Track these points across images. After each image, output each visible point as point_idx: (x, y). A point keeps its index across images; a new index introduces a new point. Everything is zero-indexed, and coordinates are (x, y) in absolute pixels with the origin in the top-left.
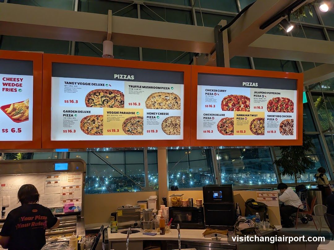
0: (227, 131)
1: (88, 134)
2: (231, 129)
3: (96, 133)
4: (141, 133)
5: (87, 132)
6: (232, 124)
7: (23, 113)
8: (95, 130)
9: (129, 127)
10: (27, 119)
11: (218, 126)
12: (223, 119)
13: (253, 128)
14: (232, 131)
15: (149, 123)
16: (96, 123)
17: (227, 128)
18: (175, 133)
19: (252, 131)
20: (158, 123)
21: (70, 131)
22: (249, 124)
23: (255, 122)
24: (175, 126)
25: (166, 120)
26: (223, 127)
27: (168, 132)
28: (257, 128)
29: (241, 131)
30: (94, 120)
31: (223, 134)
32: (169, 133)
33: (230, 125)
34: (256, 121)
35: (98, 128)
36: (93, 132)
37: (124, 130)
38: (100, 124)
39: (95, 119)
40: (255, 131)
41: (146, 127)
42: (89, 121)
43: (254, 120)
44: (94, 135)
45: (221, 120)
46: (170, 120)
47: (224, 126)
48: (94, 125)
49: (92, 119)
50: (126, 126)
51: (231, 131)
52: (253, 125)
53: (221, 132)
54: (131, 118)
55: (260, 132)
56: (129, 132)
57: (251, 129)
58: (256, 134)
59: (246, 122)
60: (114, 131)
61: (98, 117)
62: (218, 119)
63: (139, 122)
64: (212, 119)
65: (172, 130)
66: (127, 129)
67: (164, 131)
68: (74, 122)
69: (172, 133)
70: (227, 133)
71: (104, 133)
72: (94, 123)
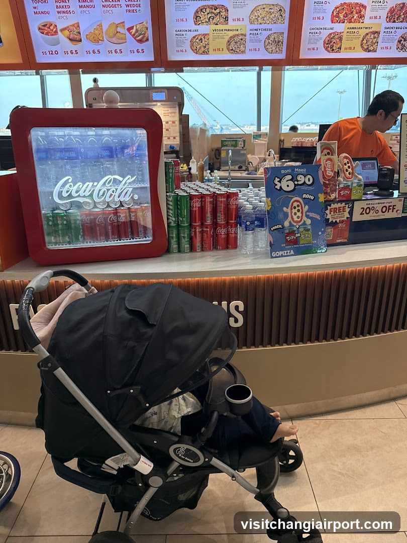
0: (334, 48)
1: (197, 53)
2: (338, 46)
3: (204, 52)
4: (243, 52)
5: (196, 51)
6: (341, 39)
7: (144, 34)
8: (203, 49)
9: (232, 46)
10: (147, 40)
11: (324, 42)
12: (331, 34)
13: (364, 44)
14: (340, 48)
15: (251, 41)
16: (203, 42)
17: (334, 44)
18: (277, 51)
19: (362, 47)
20: (260, 41)
21: (182, 51)
22: (361, 39)
23: (368, 37)
24: (278, 43)
25: (268, 38)
26: (329, 44)
27: (270, 50)
28: (369, 43)
29: (350, 48)
30: (201, 39)
31: (329, 52)
32: (271, 52)
33: (338, 40)
34: (369, 35)
35: (205, 47)
36: (201, 52)
37: (228, 49)
38: (206, 43)
39: (203, 38)
40: (366, 47)
41: (249, 45)
42: (197, 41)
43: (367, 34)
44: (202, 54)
45: (329, 35)
46: (273, 37)
47: (331, 42)
48: (201, 44)
49: (199, 38)
50: (229, 45)
51: (338, 48)
52: (365, 40)
53: (326, 49)
54: (234, 36)
55: (371, 48)
56: (232, 51)
57: (362, 45)
58: (366, 51)
59: (358, 36)
60: (219, 50)
61: (205, 35)
62: (325, 34)
63: (242, 39)
64: (318, 34)
65: (274, 48)
66: (231, 48)
67: (267, 49)
68: (185, 41)
69: (274, 51)
70: (333, 50)
71: (210, 53)
72: (202, 42)
